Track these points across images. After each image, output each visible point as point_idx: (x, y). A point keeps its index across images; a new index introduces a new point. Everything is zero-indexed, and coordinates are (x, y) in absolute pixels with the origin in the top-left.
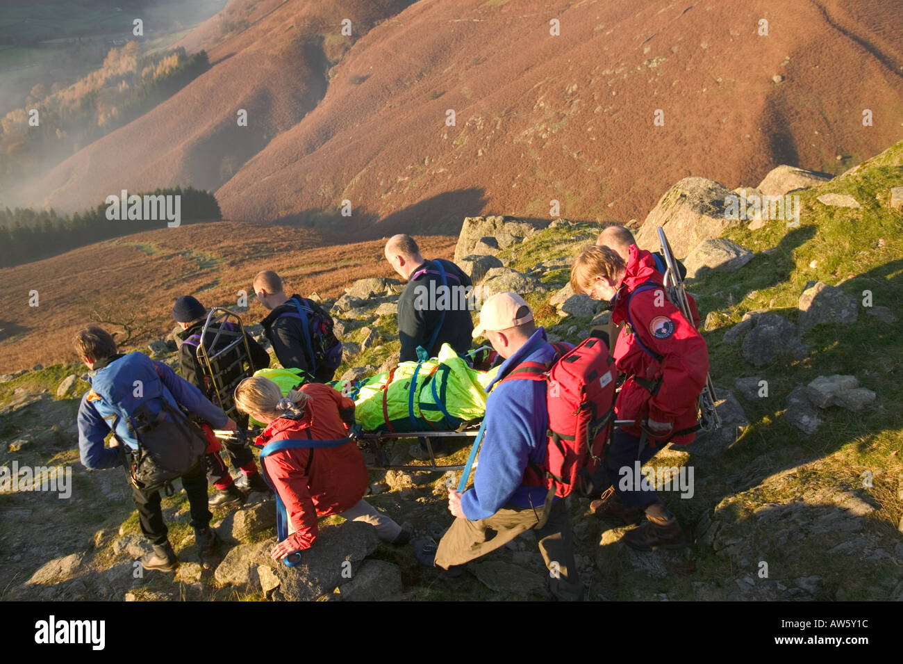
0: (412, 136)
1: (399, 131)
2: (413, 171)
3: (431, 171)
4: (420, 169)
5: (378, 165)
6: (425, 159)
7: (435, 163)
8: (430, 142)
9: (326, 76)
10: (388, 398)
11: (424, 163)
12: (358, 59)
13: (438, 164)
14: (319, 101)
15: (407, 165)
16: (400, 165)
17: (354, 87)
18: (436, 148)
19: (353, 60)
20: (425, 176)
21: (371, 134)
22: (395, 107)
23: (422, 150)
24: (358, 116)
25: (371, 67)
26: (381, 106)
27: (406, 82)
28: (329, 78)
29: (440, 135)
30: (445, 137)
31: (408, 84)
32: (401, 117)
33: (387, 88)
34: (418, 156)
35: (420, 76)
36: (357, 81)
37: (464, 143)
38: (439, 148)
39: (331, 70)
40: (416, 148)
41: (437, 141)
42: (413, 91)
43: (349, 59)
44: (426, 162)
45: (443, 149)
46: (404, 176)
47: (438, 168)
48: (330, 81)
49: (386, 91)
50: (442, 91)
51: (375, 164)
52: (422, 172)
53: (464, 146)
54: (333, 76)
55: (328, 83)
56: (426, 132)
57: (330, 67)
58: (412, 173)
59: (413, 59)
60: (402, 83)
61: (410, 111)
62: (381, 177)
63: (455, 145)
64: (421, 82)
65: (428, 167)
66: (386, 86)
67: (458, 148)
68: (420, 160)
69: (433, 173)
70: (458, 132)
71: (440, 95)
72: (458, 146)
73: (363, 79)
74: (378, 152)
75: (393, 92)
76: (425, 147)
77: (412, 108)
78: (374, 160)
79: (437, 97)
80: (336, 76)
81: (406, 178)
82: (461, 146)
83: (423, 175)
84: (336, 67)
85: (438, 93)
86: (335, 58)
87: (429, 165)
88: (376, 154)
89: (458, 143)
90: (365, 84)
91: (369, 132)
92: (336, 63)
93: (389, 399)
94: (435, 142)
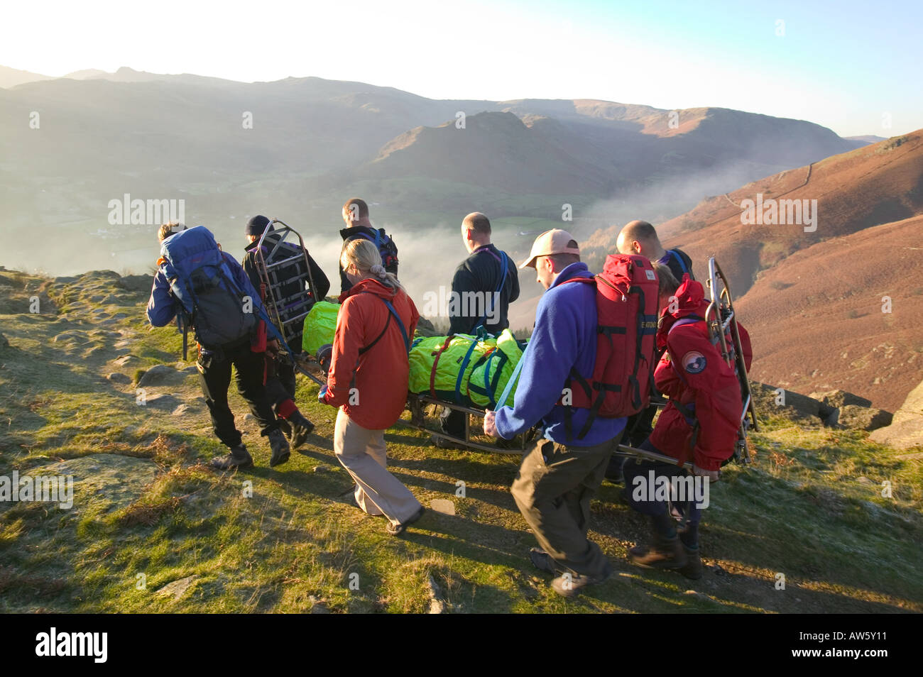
0: (811, 347)
1: (800, 339)
2: (797, 379)
3: (815, 384)
4: (805, 379)
5: (765, 364)
6: (814, 371)
7: (823, 377)
8: (827, 357)
9: (753, 277)
10: (438, 367)
11: (811, 374)
12: (789, 268)
13: (825, 379)
14: (738, 297)
15: (793, 371)
16: (786, 370)
17: (775, 291)
18: (830, 364)
19: (785, 267)
20: (807, 387)
21: (772, 335)
22: (809, 317)
23: (815, 363)
24: (767, 317)
25: (799, 277)
26: (795, 312)
27: (830, 297)
28: (756, 279)
29: (840, 353)
30: (845, 356)
31: (831, 299)
32: (810, 327)
33: (807, 298)
34: (809, 366)
35: (848, 294)
36: (780, 287)
37: (863, 367)
38: (833, 365)
39: (760, 273)
40: (809, 359)
41: (835, 358)
42: (834, 307)
43: (781, 267)
44: (814, 374)
45: (837, 367)
46: (786, 381)
47: (824, 382)
48: (756, 282)
49: (806, 301)
50: (865, 312)
51: (763, 363)
52: (805, 383)
53: (861, 370)
54: (760, 278)
55: (754, 283)
56: (827, 346)
57: (760, 270)
58: (795, 381)
59: (845, 277)
60: (826, 297)
61: (821, 324)
62: (764, 376)
63: (852, 366)
64: (846, 300)
65: (814, 379)
66: (807, 296)
67: (854, 370)
68: (808, 371)
69: (816, 386)
70: (861, 354)
71: (860, 316)
72: (855, 368)
73: (786, 286)
74: (771, 352)
75: (812, 304)
76: (820, 360)
77: (825, 321)
78: (764, 358)
79: (856, 317)
80: (764, 278)
81: (787, 384)
82: (858, 369)
83: (805, 385)
84: (766, 271)
85: (858, 314)
86: (768, 263)
87: (816, 378)
88: (767, 354)
89: (856, 366)
90: (787, 290)
91: (771, 333)
92: (768, 268)
93: (440, 368)
94: (832, 358)
